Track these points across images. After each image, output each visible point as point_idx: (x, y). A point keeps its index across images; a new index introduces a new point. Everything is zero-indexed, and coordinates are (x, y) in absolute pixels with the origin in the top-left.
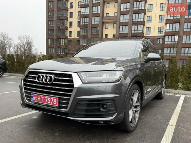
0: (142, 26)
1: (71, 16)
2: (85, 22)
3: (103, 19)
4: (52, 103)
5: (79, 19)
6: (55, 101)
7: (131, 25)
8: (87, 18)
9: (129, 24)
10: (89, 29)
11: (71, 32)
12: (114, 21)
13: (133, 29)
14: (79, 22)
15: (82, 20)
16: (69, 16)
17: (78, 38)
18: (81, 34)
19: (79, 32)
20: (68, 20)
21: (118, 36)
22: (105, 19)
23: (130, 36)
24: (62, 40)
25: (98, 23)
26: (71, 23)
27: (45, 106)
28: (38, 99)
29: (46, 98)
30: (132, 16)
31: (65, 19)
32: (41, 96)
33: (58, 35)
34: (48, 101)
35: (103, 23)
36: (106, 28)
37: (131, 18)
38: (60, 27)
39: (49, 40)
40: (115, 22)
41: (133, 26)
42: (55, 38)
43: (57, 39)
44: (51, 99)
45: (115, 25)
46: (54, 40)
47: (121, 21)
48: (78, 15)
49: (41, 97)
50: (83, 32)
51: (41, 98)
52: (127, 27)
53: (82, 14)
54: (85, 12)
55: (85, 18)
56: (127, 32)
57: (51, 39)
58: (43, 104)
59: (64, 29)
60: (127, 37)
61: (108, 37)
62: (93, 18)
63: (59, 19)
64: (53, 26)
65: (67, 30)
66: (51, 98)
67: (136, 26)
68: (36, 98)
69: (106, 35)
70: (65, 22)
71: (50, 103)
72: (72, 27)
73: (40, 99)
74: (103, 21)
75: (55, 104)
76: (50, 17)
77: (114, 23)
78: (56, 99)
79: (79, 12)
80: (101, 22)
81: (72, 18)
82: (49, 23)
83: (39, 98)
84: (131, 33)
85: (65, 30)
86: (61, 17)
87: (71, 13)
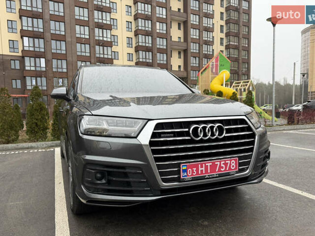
4: (227, 169)
6: (234, 164)
27: (217, 177)
28: (200, 169)
29: (216, 163)
32: (205, 164)
34: (221, 167)
44: (227, 162)
49: (207, 164)
51: (206, 167)
58: (211, 175)
66: (225, 161)
68: (195, 169)
71: (225, 170)
73: (203, 169)
75: (233, 168)
78: (235, 160)
83: (202, 167)
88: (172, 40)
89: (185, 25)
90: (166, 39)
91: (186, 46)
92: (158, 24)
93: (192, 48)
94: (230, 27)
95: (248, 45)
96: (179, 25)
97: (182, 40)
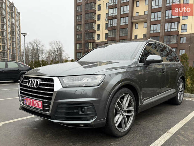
0: (176, 23)
1: (99, 19)
2: (113, 24)
3: (132, 19)
5: (107, 21)
6: (40, 104)
7: (164, 23)
8: (115, 19)
9: (161, 22)
10: (118, 30)
11: (99, 35)
12: (145, 20)
13: (166, 27)
14: (107, 24)
15: (110, 22)
16: (96, 19)
17: (106, 40)
18: (109, 37)
19: (107, 35)
20: (95, 23)
21: (149, 36)
22: (134, 19)
23: (162, 36)
24: (90, 44)
25: (127, 23)
26: (99, 26)
29: (34, 101)
30: (165, 13)
31: (93, 23)
33: (86, 39)
34: (35, 104)
35: (132, 23)
36: (135, 29)
37: (164, 15)
38: (88, 31)
39: (78, 45)
40: (146, 22)
41: (166, 24)
42: (83, 42)
43: (85, 43)
45: (146, 24)
46: (82, 45)
47: (152, 20)
48: (106, 17)
50: (111, 34)
51: (31, 101)
52: (159, 26)
53: (110, 15)
54: (113, 13)
55: (113, 19)
56: (159, 31)
57: (79, 43)
58: (32, 107)
59: (91, 33)
60: (159, 36)
61: (138, 38)
62: (122, 19)
63: (87, 23)
64: (81, 30)
65: (95, 33)
66: (37, 101)
67: (170, 24)
68: (27, 101)
69: (136, 36)
70: (93, 25)
71: (37, 106)
72: (100, 30)
74: (132, 21)
75: (40, 107)
76: (79, 22)
77: (144, 23)
78: (41, 102)
79: (107, 14)
80: (130, 22)
81: (100, 20)
82: (78, 28)
83: (29, 101)
84: (163, 32)
85: (93, 34)
86: (88, 21)
87: (99, 16)
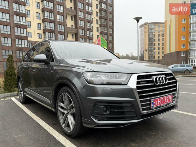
6: (171, 98)
29: (165, 98)
49: (161, 99)
58: (163, 105)
66: (168, 96)
71: (168, 102)
75: (171, 100)
78: (172, 96)
83: (159, 101)
88: (68, 26)
89: (75, 18)
90: (64, 26)
91: (76, 31)
92: (58, 16)
93: (80, 32)
94: (102, 21)
95: (112, 32)
96: (72, 17)
97: (74, 27)
